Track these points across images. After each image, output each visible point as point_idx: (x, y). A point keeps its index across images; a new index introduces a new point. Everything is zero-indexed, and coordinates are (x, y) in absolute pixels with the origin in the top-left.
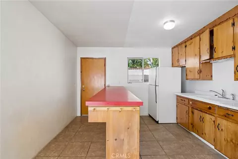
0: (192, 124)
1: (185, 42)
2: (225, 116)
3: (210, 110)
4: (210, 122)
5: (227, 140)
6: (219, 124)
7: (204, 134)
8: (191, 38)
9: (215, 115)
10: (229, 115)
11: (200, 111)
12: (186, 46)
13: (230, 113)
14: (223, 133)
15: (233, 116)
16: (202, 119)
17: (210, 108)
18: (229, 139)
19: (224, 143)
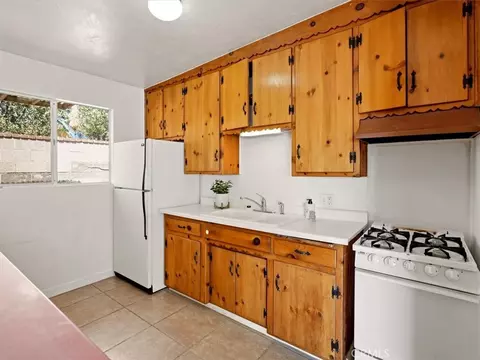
0: (208, 285)
1: (183, 79)
2: (293, 257)
3: (257, 247)
4: (254, 273)
5: (297, 310)
6: (278, 277)
7: (240, 304)
8: (199, 72)
9: (268, 257)
10: (301, 253)
11: (231, 249)
12: (185, 91)
13: (301, 248)
14: (287, 295)
15: (308, 254)
16: (235, 270)
17: (256, 242)
18: (300, 307)
19: (290, 316)
